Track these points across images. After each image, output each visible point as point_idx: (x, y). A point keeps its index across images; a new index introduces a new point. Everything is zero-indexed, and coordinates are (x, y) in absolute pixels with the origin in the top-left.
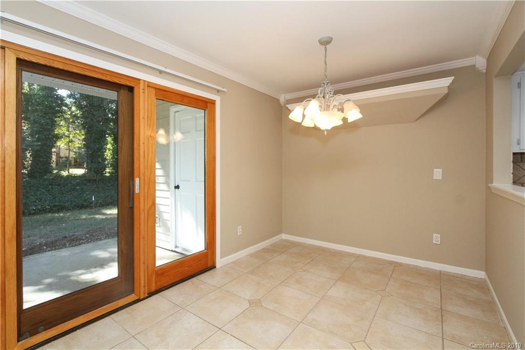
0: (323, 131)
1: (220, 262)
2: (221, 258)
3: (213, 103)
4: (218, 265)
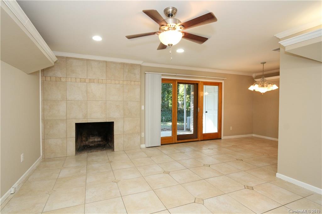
0: (262, 93)
1: (223, 137)
2: (224, 136)
3: (221, 83)
4: (222, 138)
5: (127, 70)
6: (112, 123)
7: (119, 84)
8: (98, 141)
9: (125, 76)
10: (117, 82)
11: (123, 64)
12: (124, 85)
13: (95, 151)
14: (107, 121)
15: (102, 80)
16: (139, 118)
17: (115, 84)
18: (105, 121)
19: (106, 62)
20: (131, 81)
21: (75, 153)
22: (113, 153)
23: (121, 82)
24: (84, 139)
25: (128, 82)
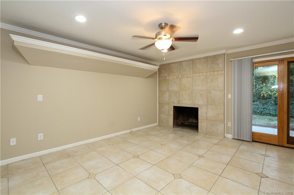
5: (210, 62)
6: (198, 108)
7: (203, 76)
8: (195, 123)
9: (208, 67)
10: (201, 74)
11: (206, 58)
12: (207, 76)
13: (186, 128)
14: (193, 107)
15: (190, 74)
16: (223, 107)
17: (200, 76)
18: (192, 107)
19: (192, 60)
20: (214, 71)
21: (173, 126)
22: (198, 133)
23: (205, 74)
24: (186, 119)
25: (211, 72)
